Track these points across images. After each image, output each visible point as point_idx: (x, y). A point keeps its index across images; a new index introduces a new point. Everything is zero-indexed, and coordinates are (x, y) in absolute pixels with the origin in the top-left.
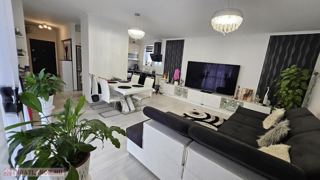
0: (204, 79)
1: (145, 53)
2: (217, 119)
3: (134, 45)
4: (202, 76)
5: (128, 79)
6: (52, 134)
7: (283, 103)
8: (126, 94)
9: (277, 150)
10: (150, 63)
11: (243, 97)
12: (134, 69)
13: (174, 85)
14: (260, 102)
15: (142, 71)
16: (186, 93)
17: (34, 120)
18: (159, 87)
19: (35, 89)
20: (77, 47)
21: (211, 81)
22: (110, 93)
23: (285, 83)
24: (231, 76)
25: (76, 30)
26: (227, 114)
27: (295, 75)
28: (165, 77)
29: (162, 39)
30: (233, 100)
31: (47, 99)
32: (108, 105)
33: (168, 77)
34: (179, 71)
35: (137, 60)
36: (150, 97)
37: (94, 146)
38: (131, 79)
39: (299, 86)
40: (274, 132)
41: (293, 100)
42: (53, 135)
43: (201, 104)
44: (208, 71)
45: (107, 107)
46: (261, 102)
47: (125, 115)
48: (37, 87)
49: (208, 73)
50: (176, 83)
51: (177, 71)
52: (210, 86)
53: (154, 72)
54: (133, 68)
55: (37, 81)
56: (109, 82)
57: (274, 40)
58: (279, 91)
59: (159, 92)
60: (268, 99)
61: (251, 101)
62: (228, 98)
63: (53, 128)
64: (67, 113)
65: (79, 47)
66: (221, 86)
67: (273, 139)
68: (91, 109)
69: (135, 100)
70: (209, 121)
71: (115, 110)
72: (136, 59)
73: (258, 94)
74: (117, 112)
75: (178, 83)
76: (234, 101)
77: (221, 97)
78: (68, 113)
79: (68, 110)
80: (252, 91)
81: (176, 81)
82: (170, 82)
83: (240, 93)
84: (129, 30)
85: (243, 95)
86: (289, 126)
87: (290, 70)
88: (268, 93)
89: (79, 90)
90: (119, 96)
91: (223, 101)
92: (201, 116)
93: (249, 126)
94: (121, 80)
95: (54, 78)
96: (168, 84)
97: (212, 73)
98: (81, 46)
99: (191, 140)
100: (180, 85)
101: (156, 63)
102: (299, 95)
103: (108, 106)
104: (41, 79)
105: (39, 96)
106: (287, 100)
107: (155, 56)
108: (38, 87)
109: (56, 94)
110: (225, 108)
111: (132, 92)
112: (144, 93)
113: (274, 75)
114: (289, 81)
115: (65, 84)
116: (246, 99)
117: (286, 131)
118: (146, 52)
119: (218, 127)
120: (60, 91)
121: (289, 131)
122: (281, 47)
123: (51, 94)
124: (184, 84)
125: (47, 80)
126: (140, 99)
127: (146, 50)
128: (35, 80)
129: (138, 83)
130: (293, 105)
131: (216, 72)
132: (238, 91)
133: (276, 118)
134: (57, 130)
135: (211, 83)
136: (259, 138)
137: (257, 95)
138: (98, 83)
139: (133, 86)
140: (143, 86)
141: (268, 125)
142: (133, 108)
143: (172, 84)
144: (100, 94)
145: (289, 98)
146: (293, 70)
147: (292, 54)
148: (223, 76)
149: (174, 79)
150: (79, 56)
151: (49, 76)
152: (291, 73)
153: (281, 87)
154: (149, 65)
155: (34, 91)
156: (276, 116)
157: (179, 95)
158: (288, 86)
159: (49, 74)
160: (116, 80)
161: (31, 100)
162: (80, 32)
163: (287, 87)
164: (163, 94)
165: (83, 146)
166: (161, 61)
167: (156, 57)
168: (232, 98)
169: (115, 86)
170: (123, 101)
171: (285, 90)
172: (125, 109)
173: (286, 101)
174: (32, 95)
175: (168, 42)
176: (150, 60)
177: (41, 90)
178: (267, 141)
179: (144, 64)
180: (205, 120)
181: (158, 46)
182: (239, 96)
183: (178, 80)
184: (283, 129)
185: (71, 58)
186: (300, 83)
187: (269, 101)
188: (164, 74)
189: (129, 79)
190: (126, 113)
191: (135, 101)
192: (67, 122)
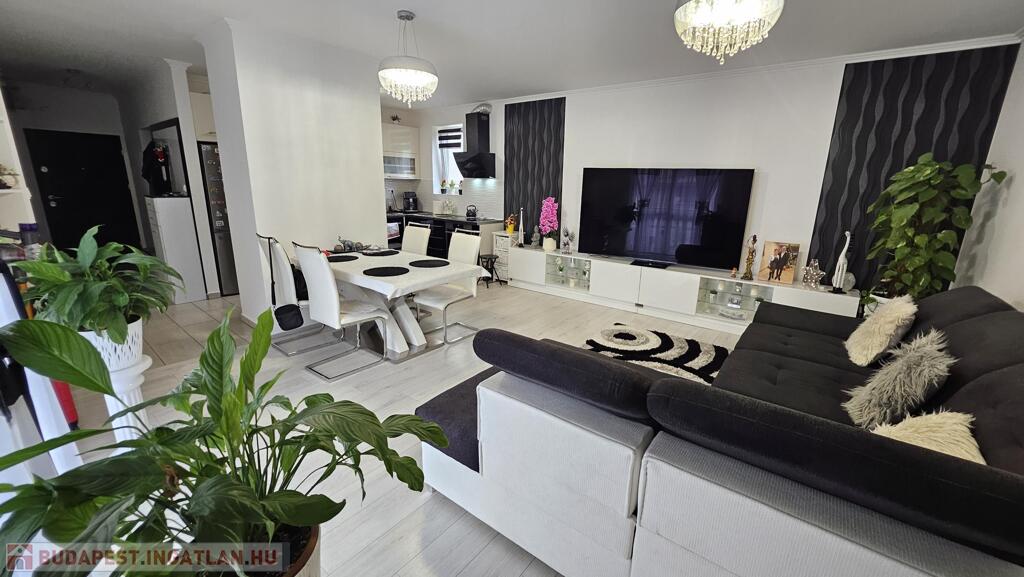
0: (633, 225)
1: (436, 151)
2: (694, 348)
3: (396, 128)
4: (627, 215)
5: (390, 242)
6: (168, 478)
7: (896, 279)
8: (396, 292)
9: (934, 432)
10: (457, 186)
11: (769, 271)
12: (406, 209)
13: (543, 250)
14: (822, 282)
15: (432, 214)
16: (585, 273)
17: (84, 426)
18: (493, 263)
19: (72, 302)
20: (204, 147)
21: (654, 229)
22: (340, 295)
23: (901, 216)
24: (718, 206)
25: (190, 87)
26: (727, 329)
27: (934, 187)
28: (511, 228)
29: (489, 102)
30: (738, 284)
31: (120, 337)
32: (334, 334)
33: (521, 227)
34: (557, 205)
35: (411, 177)
36: (472, 296)
37: (337, 500)
38: (401, 242)
39: (945, 219)
40: (900, 373)
41: (930, 267)
42: (172, 479)
43: (638, 305)
44: (644, 197)
45: (332, 343)
46: (826, 281)
47: (396, 362)
48: (76, 297)
49: (643, 204)
50: (549, 243)
51: (548, 204)
52: (653, 245)
53: (471, 214)
54: (400, 206)
55: (73, 275)
56: (331, 260)
57: (857, 78)
58: (884, 243)
59: (495, 277)
60: (848, 270)
61: (795, 280)
62: (721, 279)
63: (168, 451)
64: (218, 387)
65: (209, 147)
66: (687, 243)
67: (903, 397)
68: (280, 354)
69: (422, 311)
70: (672, 358)
71: (363, 351)
72: (406, 175)
73: (815, 258)
74: (369, 357)
75: (555, 242)
76: (741, 285)
77: (700, 276)
78: (221, 386)
79: (221, 375)
80: (796, 249)
81: (549, 235)
82: (528, 241)
83: (758, 258)
84: (381, 73)
85: (768, 264)
86: (950, 350)
87: (919, 172)
88: (848, 251)
89: (225, 293)
90: (369, 303)
91: (707, 288)
92: (643, 343)
93: (809, 363)
94: (367, 248)
95: (135, 257)
96: (521, 249)
97: (657, 203)
98: (216, 144)
99: (649, 428)
100: (561, 250)
101: (477, 182)
102: (949, 251)
103: (333, 339)
104: (88, 265)
105: (87, 326)
106: (910, 269)
107: (471, 160)
108: (79, 295)
109: (149, 314)
110: (713, 310)
111: (414, 286)
112: (449, 286)
113: (862, 191)
114: (916, 206)
115: (179, 277)
116: (778, 276)
117: (942, 365)
118: (439, 150)
119: (699, 372)
120: (165, 302)
121: (951, 368)
122: (881, 98)
123: (131, 315)
124: (574, 245)
125: (109, 268)
126: (441, 307)
127: (439, 142)
128: (67, 273)
129: (428, 254)
130: (930, 283)
131: (670, 199)
132: (752, 252)
133: (890, 329)
134: (183, 453)
135: (654, 235)
136: (849, 398)
137: (812, 262)
138: (292, 266)
139: (411, 264)
140: (448, 263)
141: (865, 352)
142: (419, 340)
143: (536, 248)
144: (303, 303)
145: (918, 261)
146: (925, 169)
147: (915, 118)
148: (692, 211)
149: (540, 230)
150: (212, 179)
151: (118, 254)
152: (922, 179)
153: (891, 228)
154: (454, 192)
155: (67, 311)
156: (891, 322)
157: (563, 282)
158: (915, 222)
159: (115, 245)
160: (351, 250)
161: (61, 352)
162: (209, 93)
163: (910, 227)
164: (509, 283)
165: (298, 507)
166: (494, 177)
167: (476, 165)
168: (734, 276)
169: (355, 270)
170: (386, 317)
171: (904, 236)
172: (393, 344)
173: (907, 271)
174: (60, 331)
175: (511, 110)
176: (455, 175)
177: (93, 305)
178: (880, 406)
179: (437, 190)
180: (658, 355)
181: (479, 123)
182: (756, 269)
183: (555, 234)
184: (933, 362)
185: (185, 186)
186: (947, 210)
187: (851, 277)
188: (506, 218)
189: (396, 242)
190: (397, 357)
191: (421, 314)
192: (222, 421)
